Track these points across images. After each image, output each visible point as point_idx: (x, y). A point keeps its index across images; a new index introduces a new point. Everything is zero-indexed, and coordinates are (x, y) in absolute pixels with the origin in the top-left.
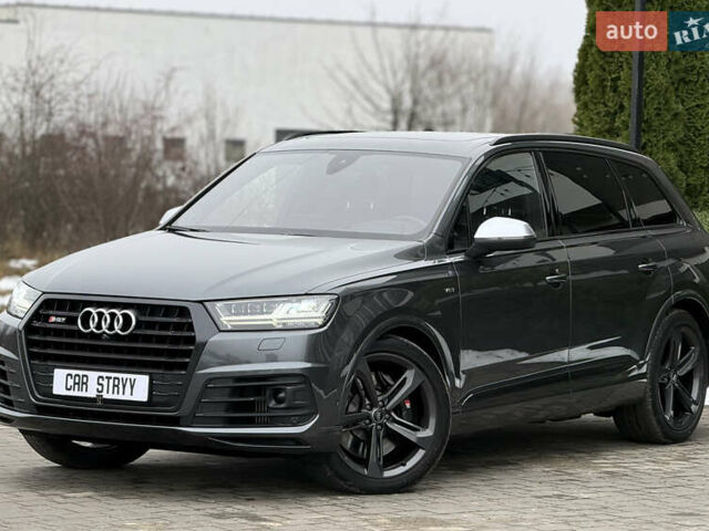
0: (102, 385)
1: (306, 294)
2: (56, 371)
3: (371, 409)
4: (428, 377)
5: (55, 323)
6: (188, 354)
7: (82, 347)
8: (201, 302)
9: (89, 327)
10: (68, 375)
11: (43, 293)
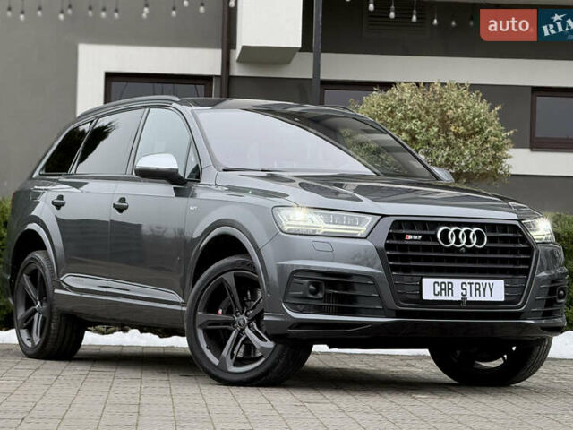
0: (465, 289)
2: (424, 280)
5: (411, 240)
8: (519, 221)
10: (435, 283)
11: (383, 216)
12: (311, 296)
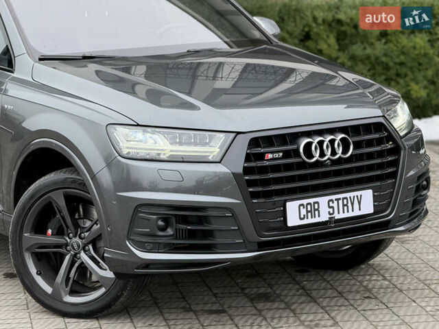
0: (333, 207)
5: (271, 159)
10: (300, 205)
11: (238, 133)
12: (161, 233)
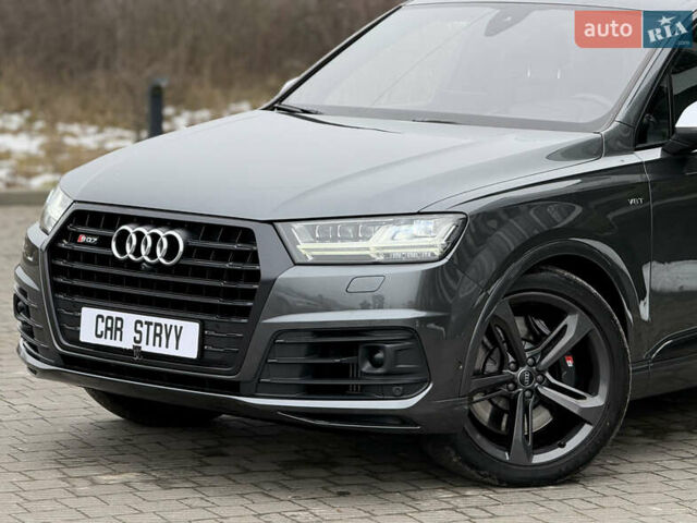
0: (140, 332)
1: (419, 213)
2: (84, 309)
3: (516, 370)
4: (597, 324)
5: (85, 244)
6: (250, 295)
7: (118, 280)
8: (271, 222)
9: (126, 253)
10: (99, 317)
11: (74, 202)
